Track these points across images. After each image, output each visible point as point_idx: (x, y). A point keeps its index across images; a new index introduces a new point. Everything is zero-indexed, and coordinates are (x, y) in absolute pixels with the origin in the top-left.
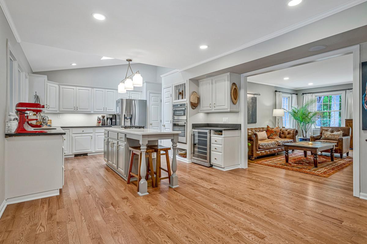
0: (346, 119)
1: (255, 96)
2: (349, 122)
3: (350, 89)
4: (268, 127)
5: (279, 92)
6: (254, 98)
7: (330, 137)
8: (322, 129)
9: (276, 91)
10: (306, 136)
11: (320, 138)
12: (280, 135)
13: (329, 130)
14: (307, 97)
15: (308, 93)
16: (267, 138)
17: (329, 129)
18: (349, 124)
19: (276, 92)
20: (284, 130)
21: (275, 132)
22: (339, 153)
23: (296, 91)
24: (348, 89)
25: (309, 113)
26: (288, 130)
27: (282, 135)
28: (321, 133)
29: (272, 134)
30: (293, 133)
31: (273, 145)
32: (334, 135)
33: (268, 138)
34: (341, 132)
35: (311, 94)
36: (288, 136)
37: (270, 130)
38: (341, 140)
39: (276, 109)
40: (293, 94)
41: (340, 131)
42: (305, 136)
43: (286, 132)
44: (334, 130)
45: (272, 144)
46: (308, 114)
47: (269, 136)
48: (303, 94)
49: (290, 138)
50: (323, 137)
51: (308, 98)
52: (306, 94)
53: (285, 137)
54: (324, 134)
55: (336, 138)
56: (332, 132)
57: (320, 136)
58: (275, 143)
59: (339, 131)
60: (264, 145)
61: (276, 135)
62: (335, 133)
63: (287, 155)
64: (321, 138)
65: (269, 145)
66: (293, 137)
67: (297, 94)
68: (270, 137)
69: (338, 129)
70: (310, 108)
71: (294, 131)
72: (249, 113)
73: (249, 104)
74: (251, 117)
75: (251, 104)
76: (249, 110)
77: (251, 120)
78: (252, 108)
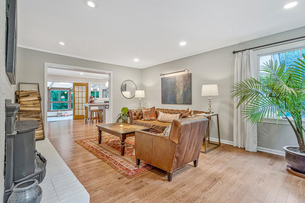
72: (180, 93)
73: (179, 83)
74: (183, 98)
75: (182, 83)
76: (179, 90)
77: (182, 100)
78: (184, 87)
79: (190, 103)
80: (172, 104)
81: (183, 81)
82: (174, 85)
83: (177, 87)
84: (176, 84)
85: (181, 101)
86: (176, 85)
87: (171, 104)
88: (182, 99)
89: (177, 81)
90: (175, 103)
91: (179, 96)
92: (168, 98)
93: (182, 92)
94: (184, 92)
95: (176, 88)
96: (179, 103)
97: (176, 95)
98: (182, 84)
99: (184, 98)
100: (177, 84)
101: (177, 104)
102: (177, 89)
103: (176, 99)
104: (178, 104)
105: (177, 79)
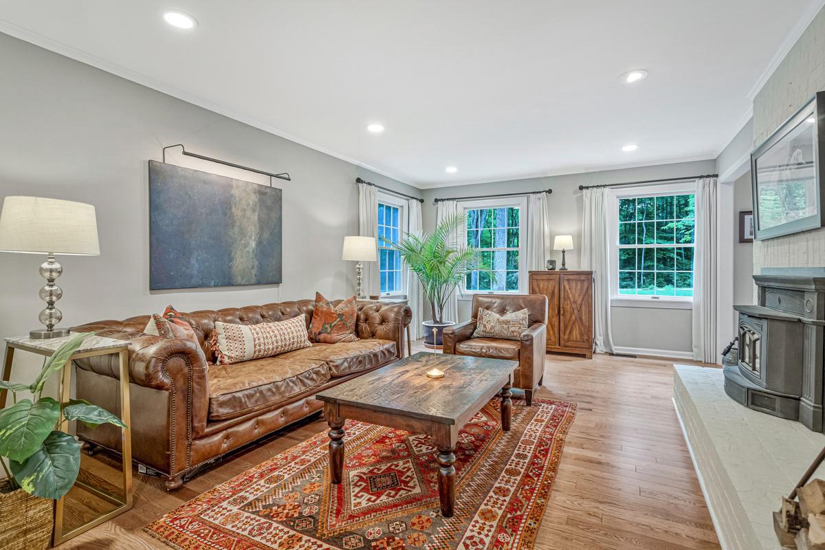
0: (530, 272)
1: (277, 183)
2: (537, 280)
3: (537, 193)
4: (319, 297)
5: (369, 184)
6: (268, 190)
7: (498, 329)
8: (477, 301)
9: (359, 180)
10: (441, 318)
11: (471, 331)
12: (357, 325)
13: (496, 305)
14: (444, 209)
15: (447, 199)
16: (309, 343)
17: (494, 301)
18: (536, 283)
19: (360, 185)
20: (371, 308)
21: (340, 315)
22: (523, 388)
23: (421, 191)
24: (534, 193)
25: (449, 252)
26: (384, 308)
27: (363, 325)
28: (475, 316)
29: (327, 326)
30: (396, 320)
31: (304, 384)
32: (507, 322)
33: (314, 340)
34: (523, 314)
35: (455, 202)
36: (381, 329)
37: (322, 312)
38: (528, 343)
39: (359, 235)
40: (413, 198)
41: (523, 308)
42: (438, 320)
43: (377, 317)
44: (506, 306)
45: (299, 379)
46: (446, 256)
47: (319, 333)
48: (436, 201)
49: (386, 337)
50: (480, 329)
51: (447, 210)
52: (443, 200)
53: (373, 335)
54: (481, 318)
55: (513, 332)
56: (502, 311)
57: (472, 327)
58: (317, 373)
59: (519, 308)
60: (249, 397)
61: (344, 327)
62: (510, 316)
63: (335, 445)
64: (475, 334)
65: (278, 388)
66: (394, 332)
67: (422, 201)
68: (322, 337)
69: (517, 304)
70: (453, 239)
71: (398, 313)
72: (246, 246)
73: (245, 210)
74: (256, 263)
75: (254, 211)
76: (243, 233)
77: (254, 272)
78: (262, 229)
79: (276, 281)
80: (216, 286)
81: (258, 207)
82: (225, 214)
83: (235, 222)
84: (230, 209)
85: (251, 274)
86: (232, 214)
87: (210, 287)
88: (253, 268)
89: (237, 199)
90: (227, 281)
91: (242, 257)
92: (193, 261)
93: (253, 244)
94: (259, 243)
95: (233, 225)
96: (243, 283)
97: (231, 251)
98: (255, 217)
99: (260, 264)
100: (237, 212)
101: (233, 285)
102: (236, 230)
103: (230, 267)
104: (240, 285)
105: (235, 192)
